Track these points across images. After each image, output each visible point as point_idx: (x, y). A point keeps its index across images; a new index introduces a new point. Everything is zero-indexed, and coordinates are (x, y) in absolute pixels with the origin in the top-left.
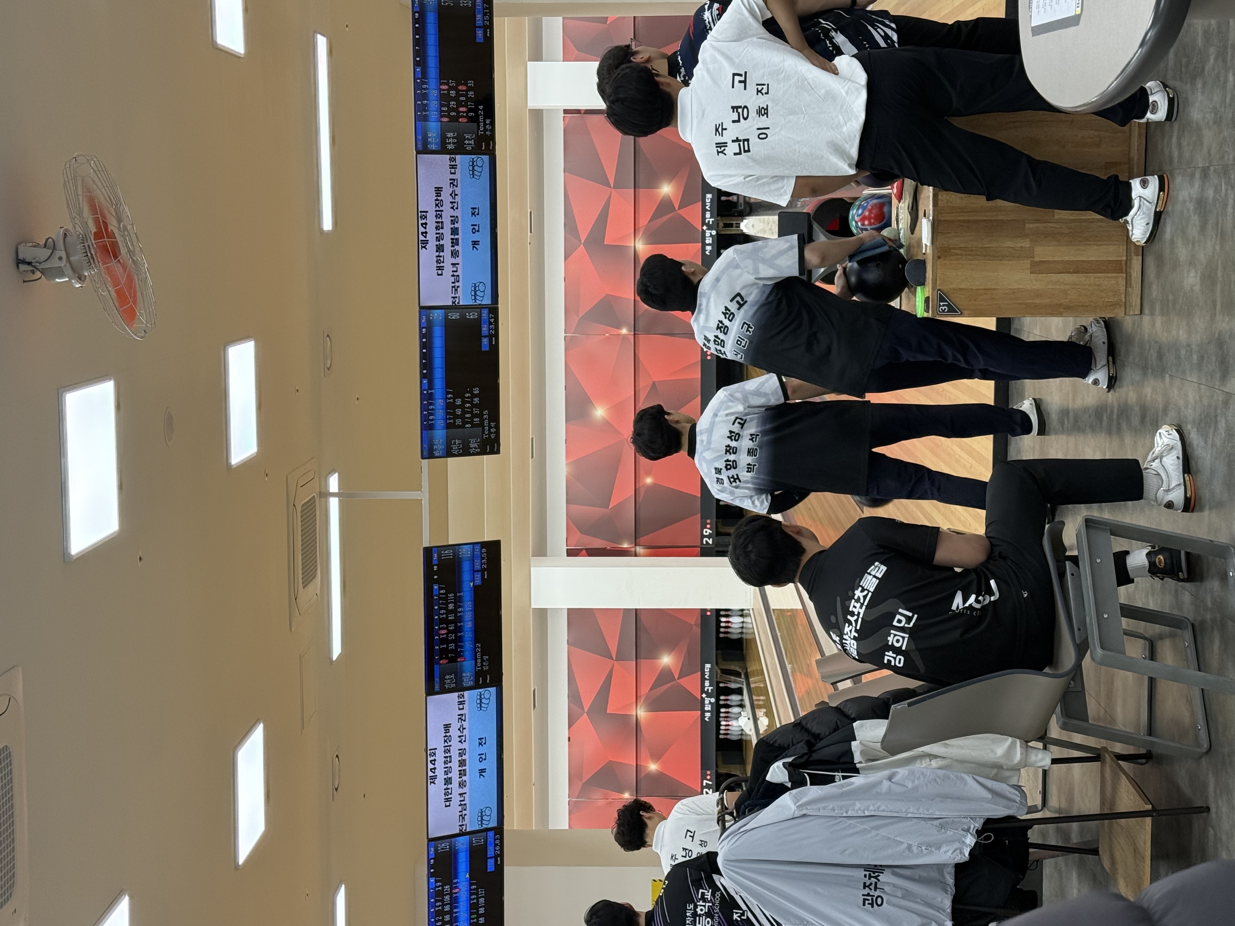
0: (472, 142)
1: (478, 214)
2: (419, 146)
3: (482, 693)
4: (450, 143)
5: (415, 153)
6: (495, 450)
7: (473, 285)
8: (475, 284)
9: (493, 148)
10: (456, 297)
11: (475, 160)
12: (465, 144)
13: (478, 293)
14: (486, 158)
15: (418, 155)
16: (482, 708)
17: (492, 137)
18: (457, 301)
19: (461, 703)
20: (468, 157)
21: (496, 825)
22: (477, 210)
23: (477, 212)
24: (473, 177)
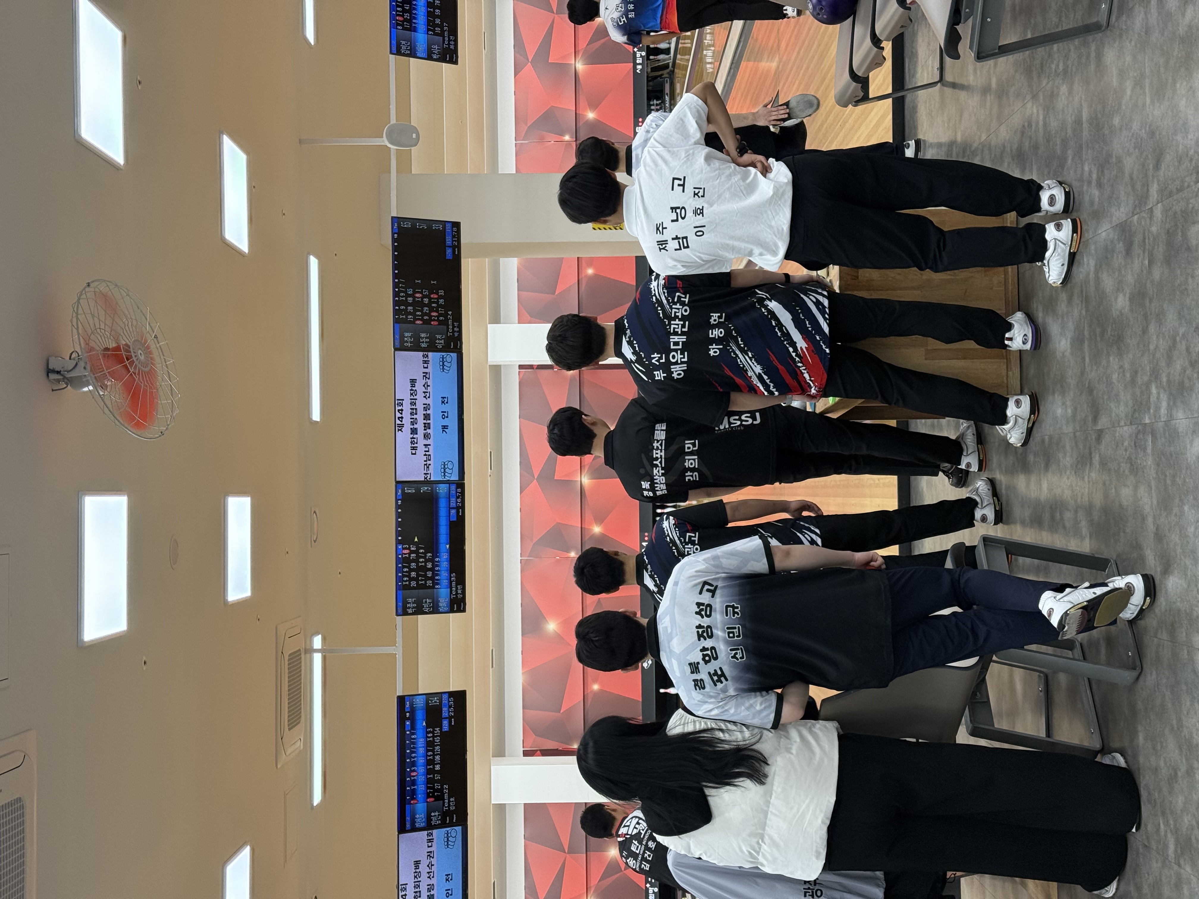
0: (443, 341)
1: (447, 403)
2: (396, 344)
3: (449, 832)
4: (423, 342)
5: (393, 350)
6: (462, 609)
7: (443, 463)
8: (444, 463)
9: (460, 346)
10: (428, 474)
11: (445, 357)
12: (436, 343)
13: (447, 470)
14: (454, 355)
15: (396, 352)
16: (449, 846)
17: (460, 338)
18: (429, 477)
19: (430, 841)
20: (439, 354)
22: (446, 400)
23: (446, 401)
24: (443, 371)
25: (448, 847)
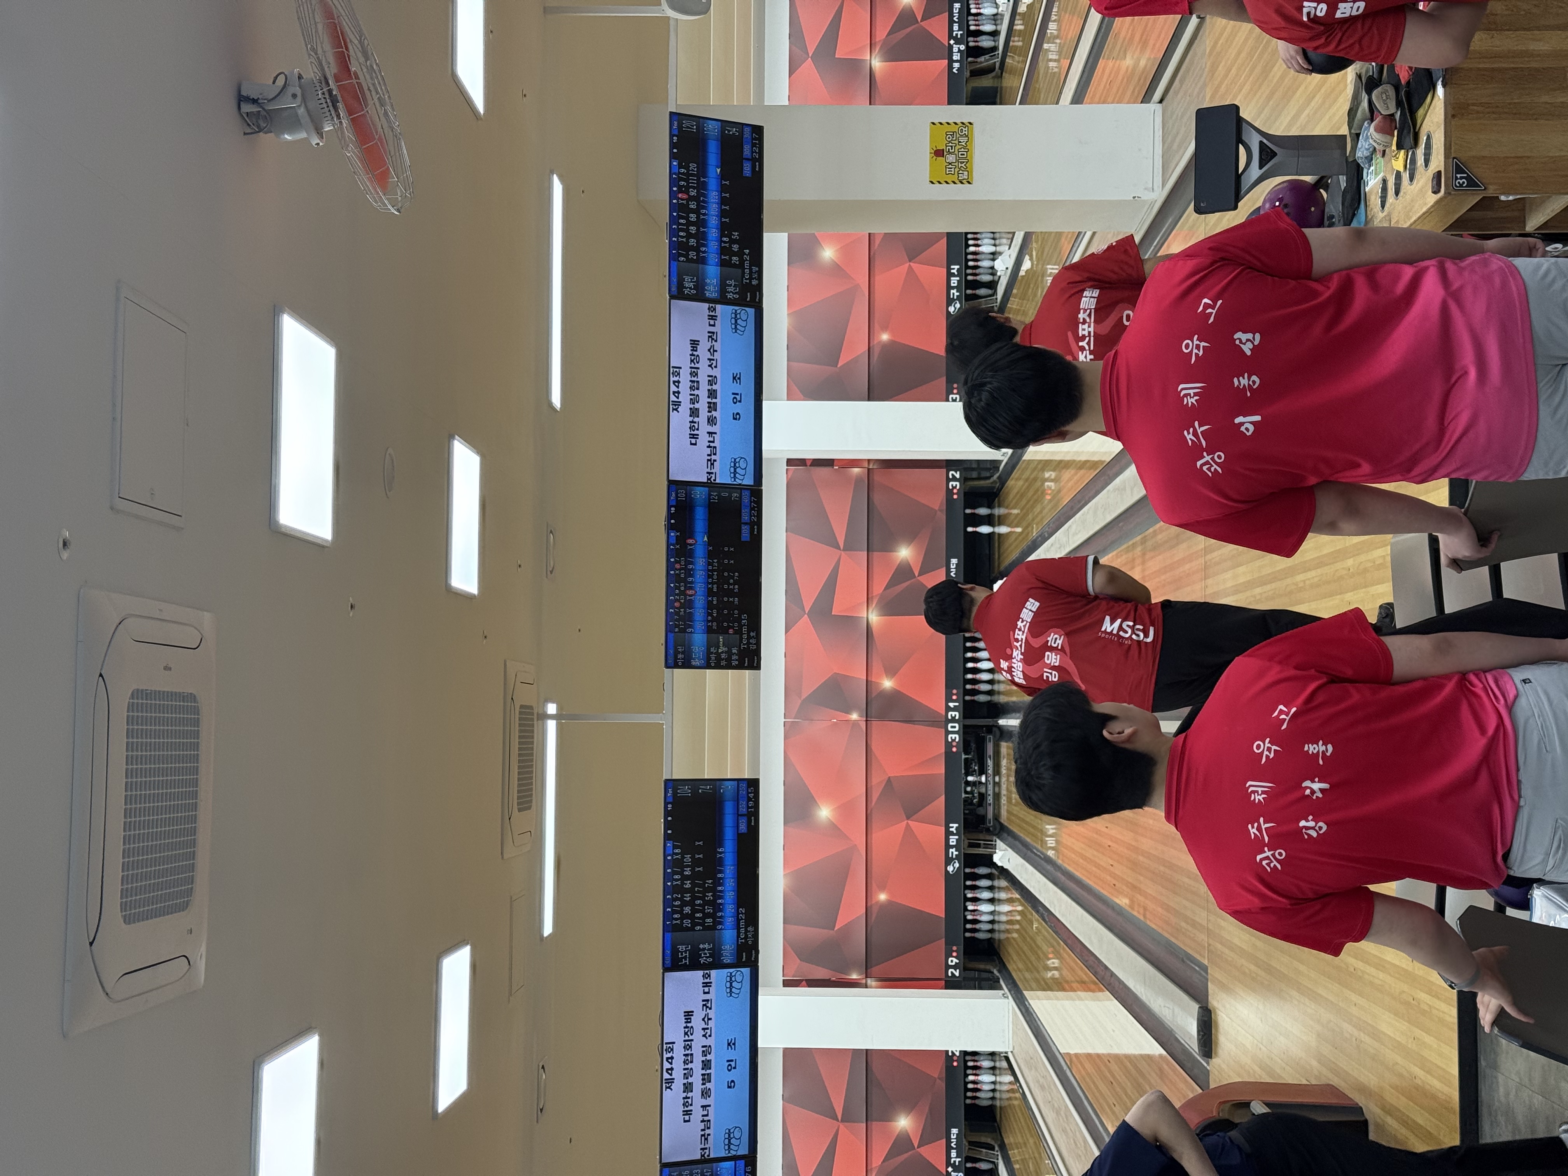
0: (736, 291)
2: (673, 289)
3: (733, 975)
4: (709, 290)
5: (668, 298)
6: (755, 666)
7: (733, 460)
8: (735, 459)
9: (759, 299)
10: (712, 473)
11: (738, 312)
12: (728, 292)
13: (738, 470)
14: (751, 311)
15: (672, 301)
16: (733, 994)
17: (760, 286)
18: (713, 478)
19: (707, 985)
20: (730, 308)
21: (747, 1153)
22: (739, 376)
23: (739, 381)
24: (736, 332)
25: (731, 995)
